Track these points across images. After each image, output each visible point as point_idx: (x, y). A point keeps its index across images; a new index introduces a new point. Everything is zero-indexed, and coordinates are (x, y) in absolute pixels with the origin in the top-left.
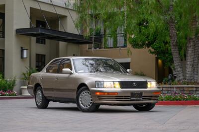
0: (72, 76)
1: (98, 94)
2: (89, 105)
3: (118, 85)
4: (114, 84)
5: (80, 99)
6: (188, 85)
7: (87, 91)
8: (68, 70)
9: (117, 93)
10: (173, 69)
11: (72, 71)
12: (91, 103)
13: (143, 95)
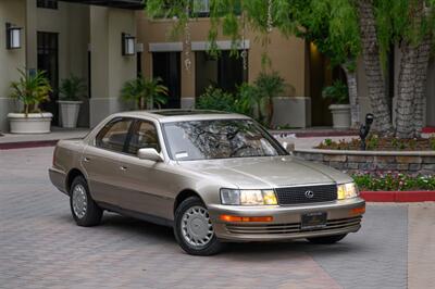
0: (161, 166)
1: (228, 218)
2: (205, 240)
3: (271, 199)
4: (263, 195)
5: (183, 226)
6: (403, 148)
7: (200, 208)
8: (152, 151)
9: (271, 217)
10: (346, 70)
11: (161, 155)
12: (209, 235)
13: (329, 218)
